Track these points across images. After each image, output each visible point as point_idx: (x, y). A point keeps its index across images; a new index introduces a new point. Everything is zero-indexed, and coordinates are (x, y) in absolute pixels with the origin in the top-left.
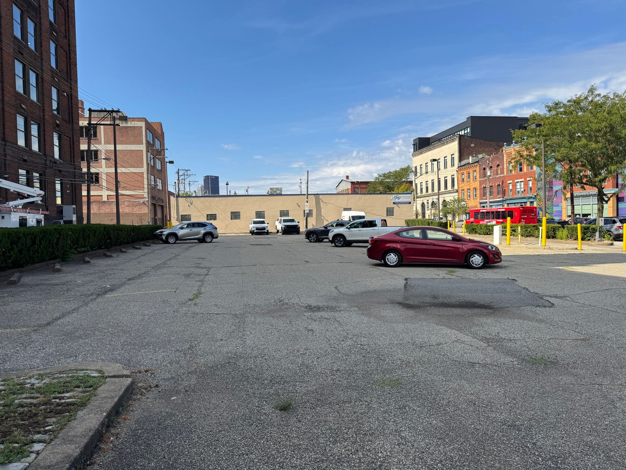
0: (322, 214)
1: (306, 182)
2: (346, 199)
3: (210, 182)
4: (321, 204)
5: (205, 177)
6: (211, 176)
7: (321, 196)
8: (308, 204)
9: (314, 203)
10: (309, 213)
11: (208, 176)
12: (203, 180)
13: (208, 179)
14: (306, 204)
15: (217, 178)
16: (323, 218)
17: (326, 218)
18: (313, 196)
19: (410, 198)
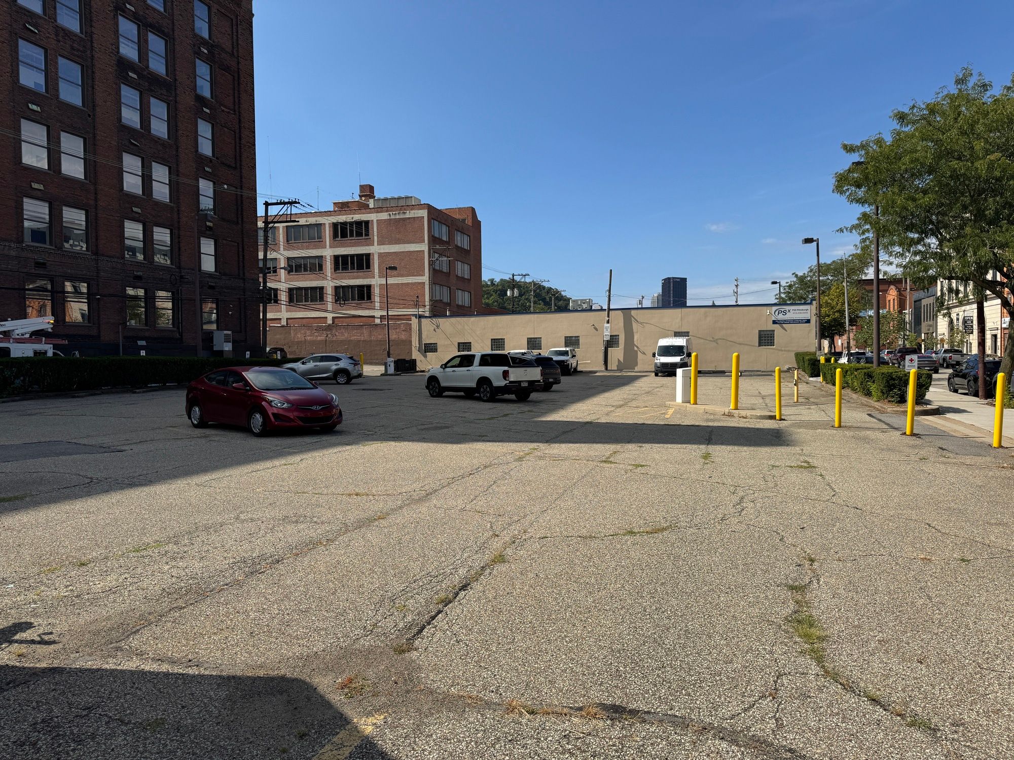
0: (635, 343)
1: (608, 289)
2: (680, 315)
3: (672, 288)
4: (635, 325)
5: (665, 280)
6: (673, 278)
7: (633, 312)
8: (608, 325)
9: (622, 324)
10: (610, 341)
11: (669, 278)
12: (661, 285)
13: (669, 282)
14: (606, 325)
15: (683, 281)
16: (636, 348)
17: (642, 349)
18: (620, 312)
19: (809, 311)
